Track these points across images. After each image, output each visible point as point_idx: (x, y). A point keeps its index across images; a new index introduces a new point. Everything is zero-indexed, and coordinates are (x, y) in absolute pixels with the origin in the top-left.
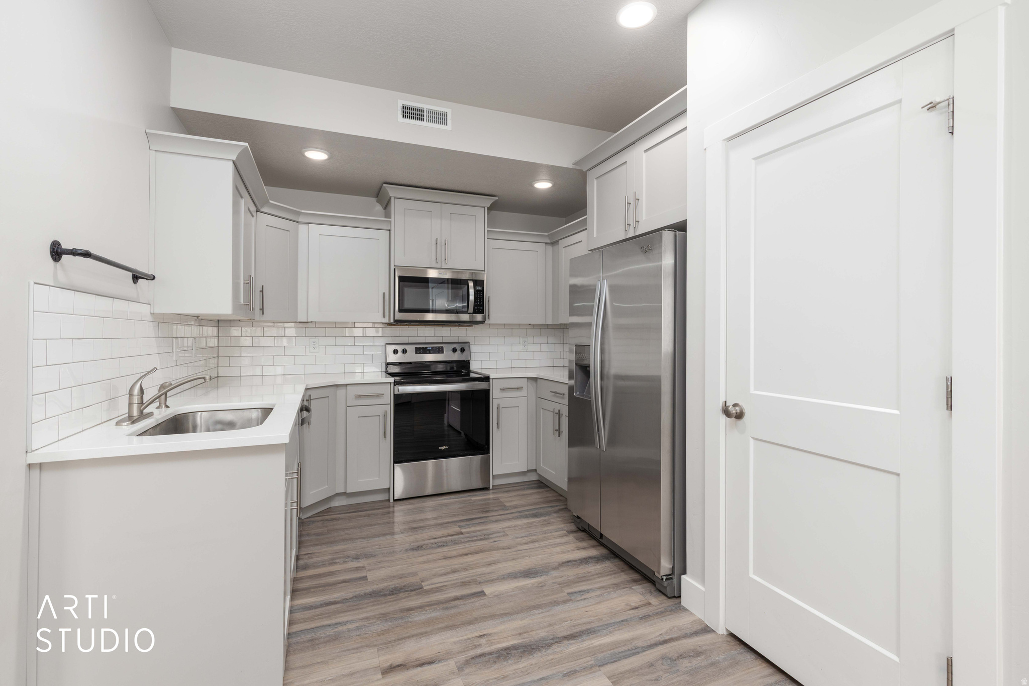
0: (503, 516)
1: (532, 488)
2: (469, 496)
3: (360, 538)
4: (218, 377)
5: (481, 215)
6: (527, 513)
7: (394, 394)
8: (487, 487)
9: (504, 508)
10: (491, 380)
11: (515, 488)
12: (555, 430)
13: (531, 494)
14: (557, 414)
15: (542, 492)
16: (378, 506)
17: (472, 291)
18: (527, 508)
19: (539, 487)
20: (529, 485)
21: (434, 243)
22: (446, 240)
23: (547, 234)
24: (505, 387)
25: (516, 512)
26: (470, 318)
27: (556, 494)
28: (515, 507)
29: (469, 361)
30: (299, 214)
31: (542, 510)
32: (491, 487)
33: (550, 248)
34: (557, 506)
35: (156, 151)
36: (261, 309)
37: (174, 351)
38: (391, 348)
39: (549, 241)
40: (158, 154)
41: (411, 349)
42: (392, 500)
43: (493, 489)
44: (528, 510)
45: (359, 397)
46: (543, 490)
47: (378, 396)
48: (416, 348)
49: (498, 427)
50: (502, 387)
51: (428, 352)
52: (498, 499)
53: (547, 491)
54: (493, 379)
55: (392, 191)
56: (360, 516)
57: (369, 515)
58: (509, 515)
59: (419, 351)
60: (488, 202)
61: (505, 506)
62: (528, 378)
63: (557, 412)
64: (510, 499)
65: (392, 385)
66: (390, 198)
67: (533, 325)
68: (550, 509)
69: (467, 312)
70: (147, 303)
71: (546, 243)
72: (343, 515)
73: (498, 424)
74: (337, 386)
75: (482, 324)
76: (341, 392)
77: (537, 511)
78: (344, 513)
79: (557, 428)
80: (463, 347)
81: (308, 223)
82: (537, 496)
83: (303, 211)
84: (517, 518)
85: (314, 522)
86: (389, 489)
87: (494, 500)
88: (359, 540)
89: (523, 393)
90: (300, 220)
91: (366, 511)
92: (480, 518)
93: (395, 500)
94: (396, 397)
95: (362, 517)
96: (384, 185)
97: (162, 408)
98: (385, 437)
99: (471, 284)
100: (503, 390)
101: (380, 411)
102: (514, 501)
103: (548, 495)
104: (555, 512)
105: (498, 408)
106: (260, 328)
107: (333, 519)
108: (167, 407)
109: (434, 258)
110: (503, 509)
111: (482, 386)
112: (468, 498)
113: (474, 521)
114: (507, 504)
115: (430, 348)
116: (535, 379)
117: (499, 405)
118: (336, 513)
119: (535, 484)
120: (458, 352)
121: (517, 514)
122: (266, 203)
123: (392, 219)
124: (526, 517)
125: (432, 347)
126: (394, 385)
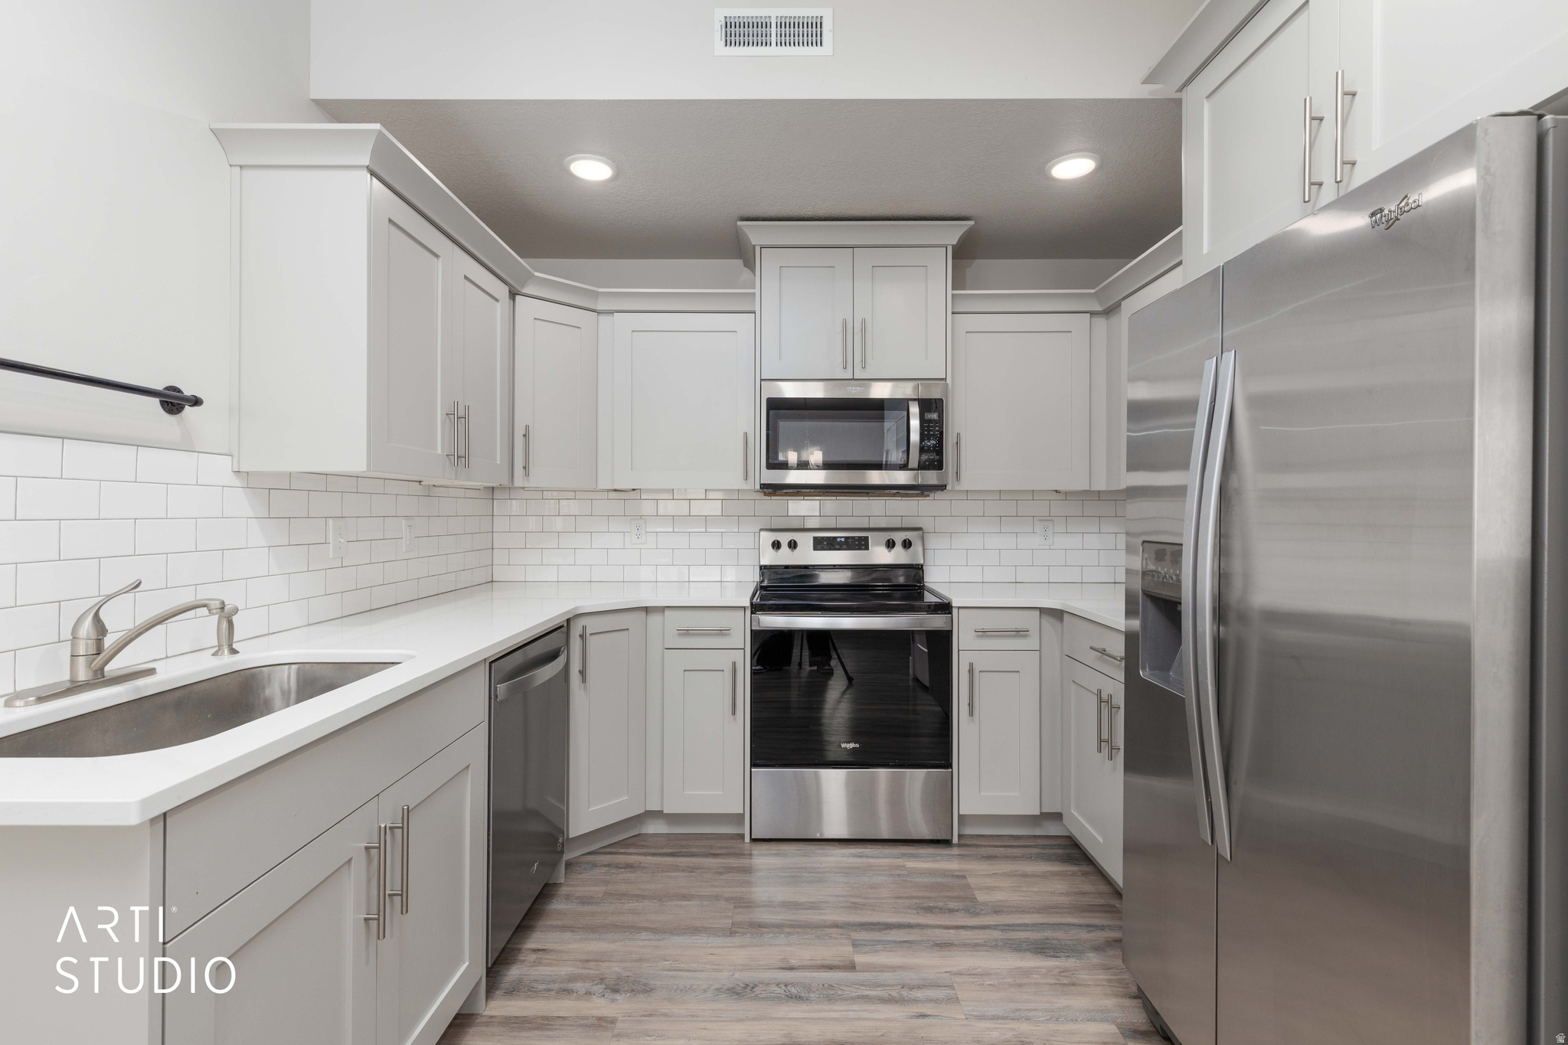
0: (962, 932)
1: (1049, 859)
2: (904, 855)
3: (646, 929)
4: (492, 581)
5: (940, 265)
6: (1023, 935)
7: (751, 630)
8: (949, 838)
9: (972, 907)
10: (955, 611)
11: (1010, 850)
12: (1101, 741)
13: (1044, 876)
14: (1103, 701)
15: (1074, 874)
16: (720, 848)
17: (915, 423)
18: (1027, 919)
19: (1067, 859)
20: (1044, 847)
21: (839, 328)
22: (864, 322)
23: (1093, 291)
24: (987, 627)
25: (995, 927)
26: (916, 477)
27: (1104, 888)
28: (997, 910)
29: (922, 566)
30: (596, 294)
31: (1059, 934)
32: (955, 840)
33: (1100, 322)
34: (1102, 928)
35: (241, 167)
36: (525, 468)
37: (331, 539)
38: (768, 538)
39: (1098, 308)
40: (246, 173)
41: (806, 541)
42: (747, 839)
43: (959, 845)
44: (1025, 927)
45: (686, 633)
46: (1075, 868)
47: (722, 633)
48: (815, 539)
49: (971, 714)
50: (980, 627)
51: (837, 547)
52: (964, 877)
53: (1085, 874)
54: (959, 608)
55: (756, 235)
56: (676, 868)
57: (691, 869)
58: (977, 932)
59: (820, 544)
60: (952, 234)
61: (973, 899)
62: (1043, 611)
63: (1104, 696)
64: (989, 882)
65: (748, 612)
66: (754, 246)
67: (1066, 493)
68: (1084, 935)
69: (904, 467)
70: (227, 452)
71: (1092, 314)
72: (650, 859)
73: (971, 705)
74: (647, 610)
75: (942, 490)
76: (655, 619)
77: (1048, 934)
78: (654, 855)
79: (1105, 736)
80: (908, 536)
81: (612, 312)
82: (1059, 886)
83: (601, 290)
84: (995, 946)
85: (595, 865)
86: (743, 815)
87: (953, 876)
88: (644, 935)
89: (1032, 642)
90: (599, 307)
91: (693, 855)
92: (909, 926)
93: (754, 840)
94: (756, 635)
95: (678, 871)
96: (740, 223)
97: (222, 654)
98: (734, 713)
99: (914, 409)
100: (983, 633)
101: (724, 660)
102: (999, 888)
103: (1087, 887)
104: (1098, 949)
105: (971, 671)
106: (553, 501)
107: (629, 867)
108: (234, 652)
109: (839, 359)
110: (967, 910)
111: (936, 622)
112: (899, 862)
113: (894, 932)
114: (982, 897)
115: (843, 540)
116: (1057, 614)
117: (971, 665)
118: (641, 851)
119: (1059, 846)
120: (898, 548)
121: (997, 934)
122: (528, 277)
123: (757, 291)
124: (1017, 947)
125: (847, 538)
126: (752, 613)
